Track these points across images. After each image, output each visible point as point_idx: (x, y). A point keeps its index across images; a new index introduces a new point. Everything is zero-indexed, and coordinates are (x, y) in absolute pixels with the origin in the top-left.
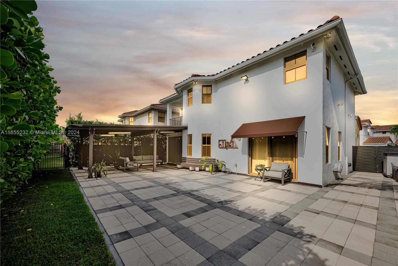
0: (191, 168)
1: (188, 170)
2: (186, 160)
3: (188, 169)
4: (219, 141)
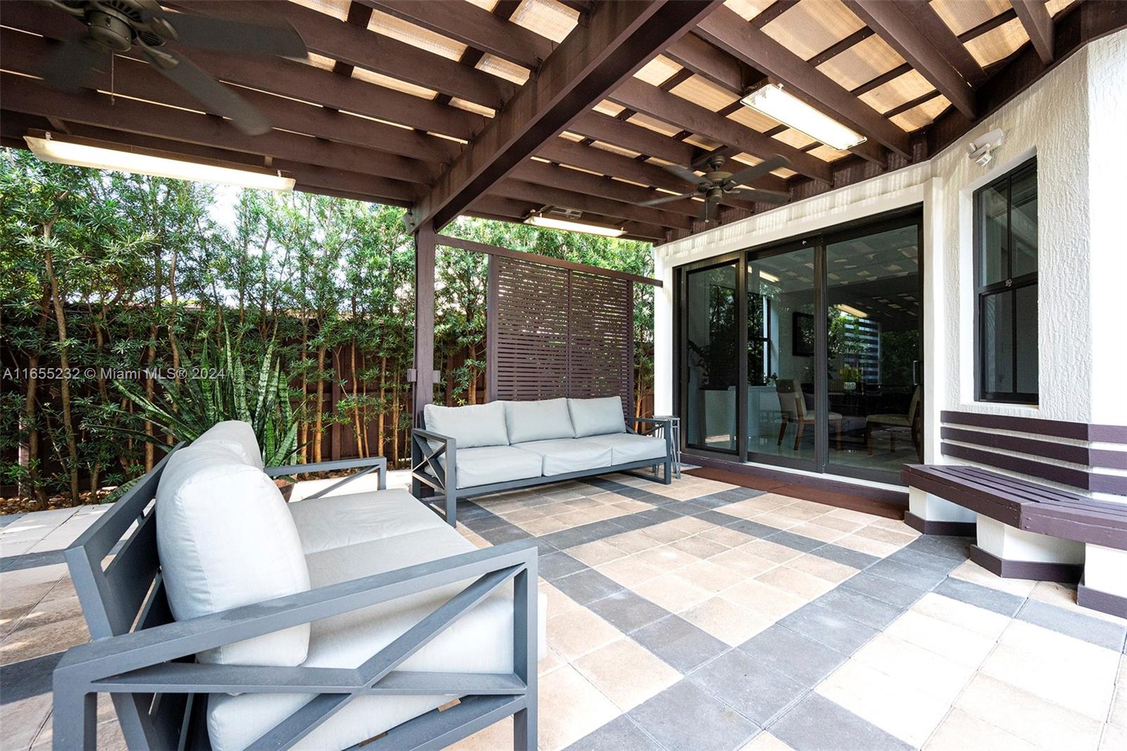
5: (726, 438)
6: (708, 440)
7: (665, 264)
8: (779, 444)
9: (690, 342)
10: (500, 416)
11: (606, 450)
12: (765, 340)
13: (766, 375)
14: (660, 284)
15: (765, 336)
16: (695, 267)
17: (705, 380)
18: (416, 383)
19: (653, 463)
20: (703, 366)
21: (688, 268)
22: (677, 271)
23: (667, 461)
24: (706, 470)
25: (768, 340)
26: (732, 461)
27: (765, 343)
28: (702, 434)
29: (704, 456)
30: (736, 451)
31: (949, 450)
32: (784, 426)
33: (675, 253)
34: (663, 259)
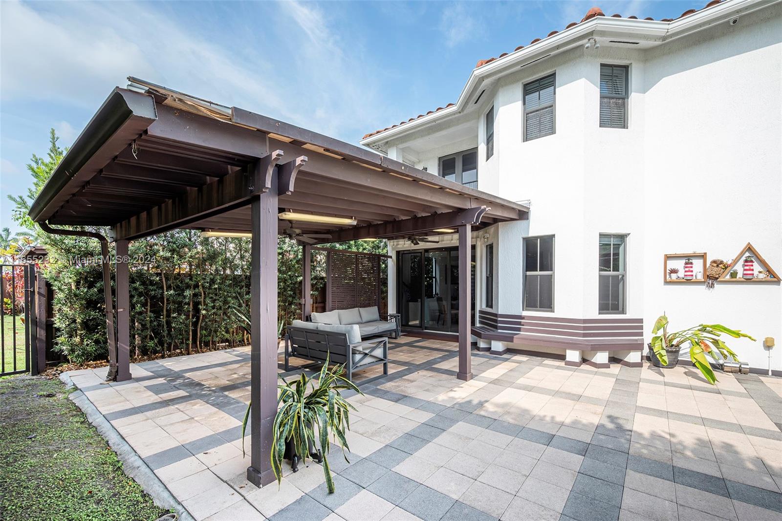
0: (573, 355)
1: (562, 364)
2: (520, 324)
3: (562, 357)
4: (668, 257)
5: (417, 322)
6: (410, 323)
7: (393, 249)
8: (438, 323)
9: (403, 282)
10: (337, 316)
11: (375, 327)
12: (434, 278)
13: (434, 293)
14: (391, 257)
15: (434, 276)
16: (406, 252)
17: (409, 298)
18: (305, 304)
19: (391, 331)
20: (408, 292)
21: (402, 252)
22: (398, 253)
23: (395, 331)
24: (409, 334)
25: (435, 277)
26: (420, 330)
27: (434, 279)
28: (408, 321)
29: (409, 329)
30: (421, 326)
31: (481, 322)
32: (439, 315)
33: (397, 245)
34: (392, 246)
